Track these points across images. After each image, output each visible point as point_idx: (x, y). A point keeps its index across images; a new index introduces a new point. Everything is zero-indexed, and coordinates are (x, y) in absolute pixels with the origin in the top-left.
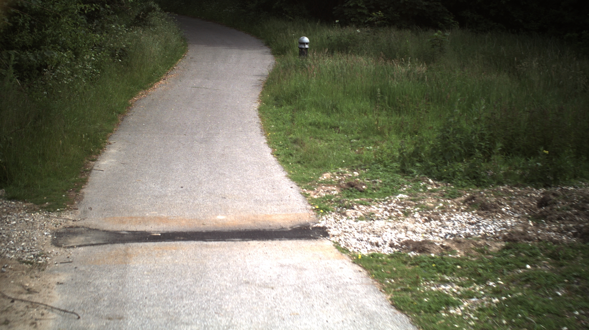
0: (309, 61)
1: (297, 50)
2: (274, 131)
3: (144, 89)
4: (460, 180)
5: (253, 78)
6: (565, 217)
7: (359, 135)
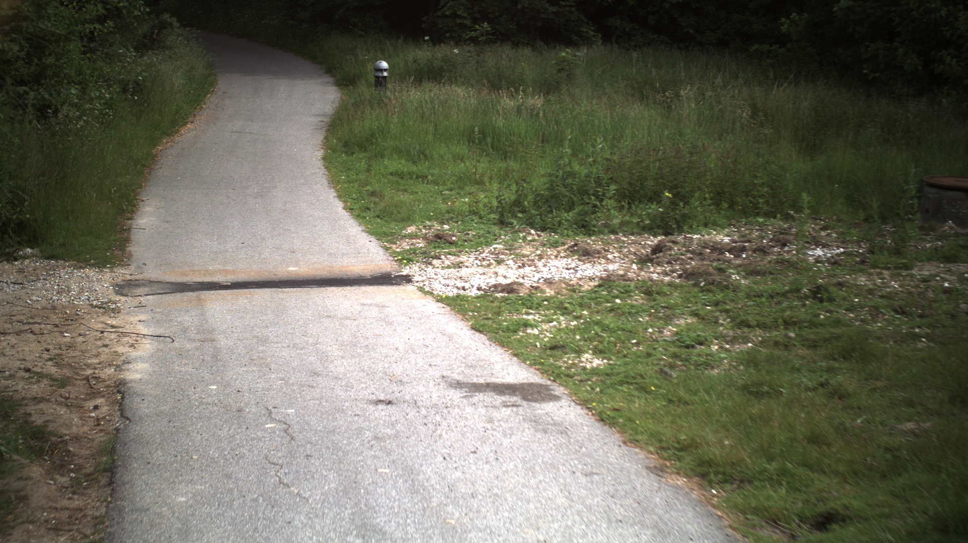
0: (389, 94)
1: (372, 80)
2: (345, 182)
3: (169, 135)
4: (565, 229)
5: (311, 119)
6: (675, 261)
7: (452, 186)
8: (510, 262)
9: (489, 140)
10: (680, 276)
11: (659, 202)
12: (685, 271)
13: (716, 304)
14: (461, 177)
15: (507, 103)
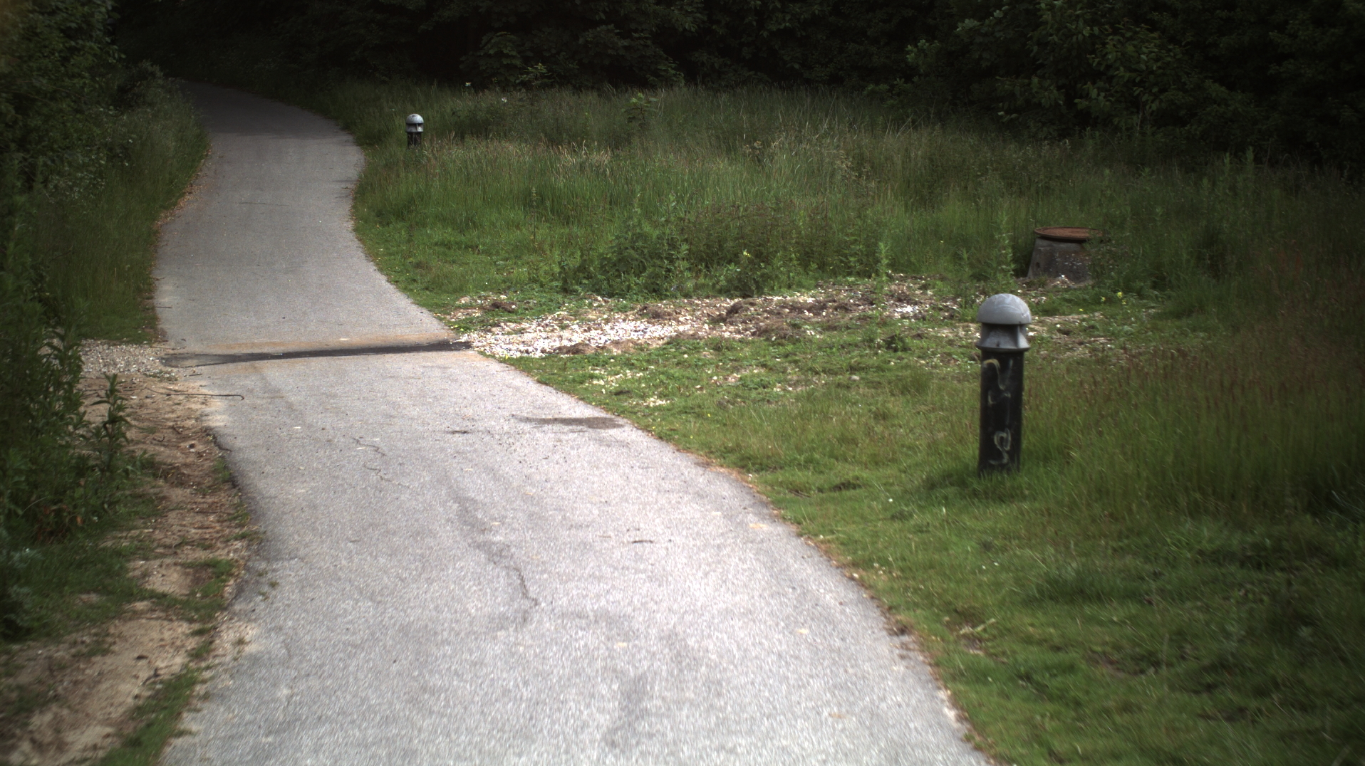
0: (426, 153)
1: (405, 137)
2: (384, 255)
4: (635, 293)
5: (333, 186)
6: (750, 321)
7: (507, 255)
8: (575, 327)
9: (548, 203)
10: (753, 334)
11: (737, 263)
12: (758, 329)
13: (786, 356)
14: (517, 246)
15: (568, 159)
